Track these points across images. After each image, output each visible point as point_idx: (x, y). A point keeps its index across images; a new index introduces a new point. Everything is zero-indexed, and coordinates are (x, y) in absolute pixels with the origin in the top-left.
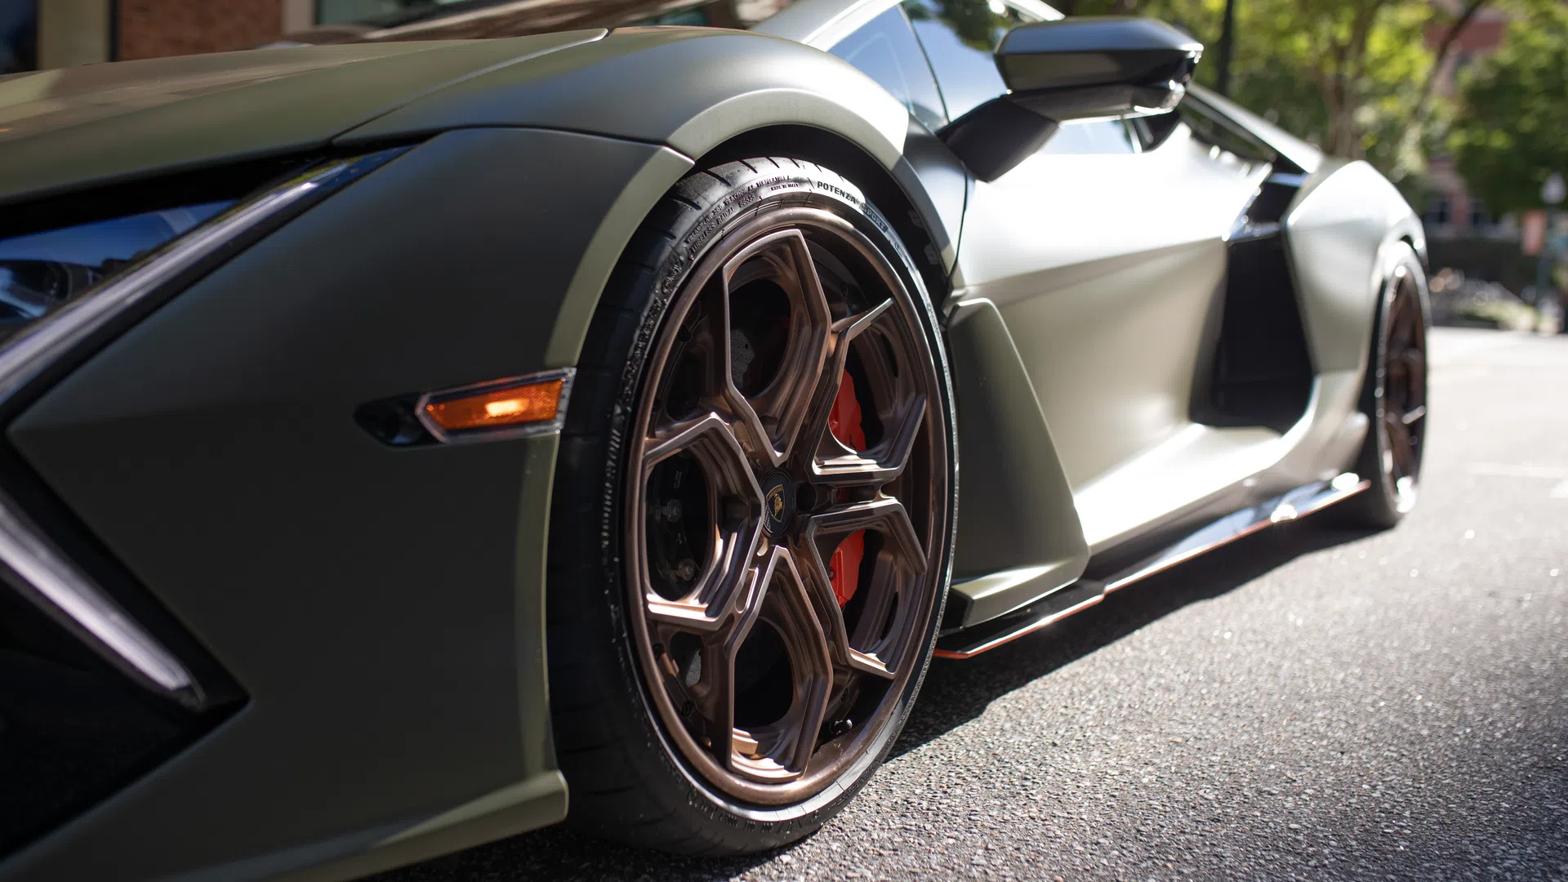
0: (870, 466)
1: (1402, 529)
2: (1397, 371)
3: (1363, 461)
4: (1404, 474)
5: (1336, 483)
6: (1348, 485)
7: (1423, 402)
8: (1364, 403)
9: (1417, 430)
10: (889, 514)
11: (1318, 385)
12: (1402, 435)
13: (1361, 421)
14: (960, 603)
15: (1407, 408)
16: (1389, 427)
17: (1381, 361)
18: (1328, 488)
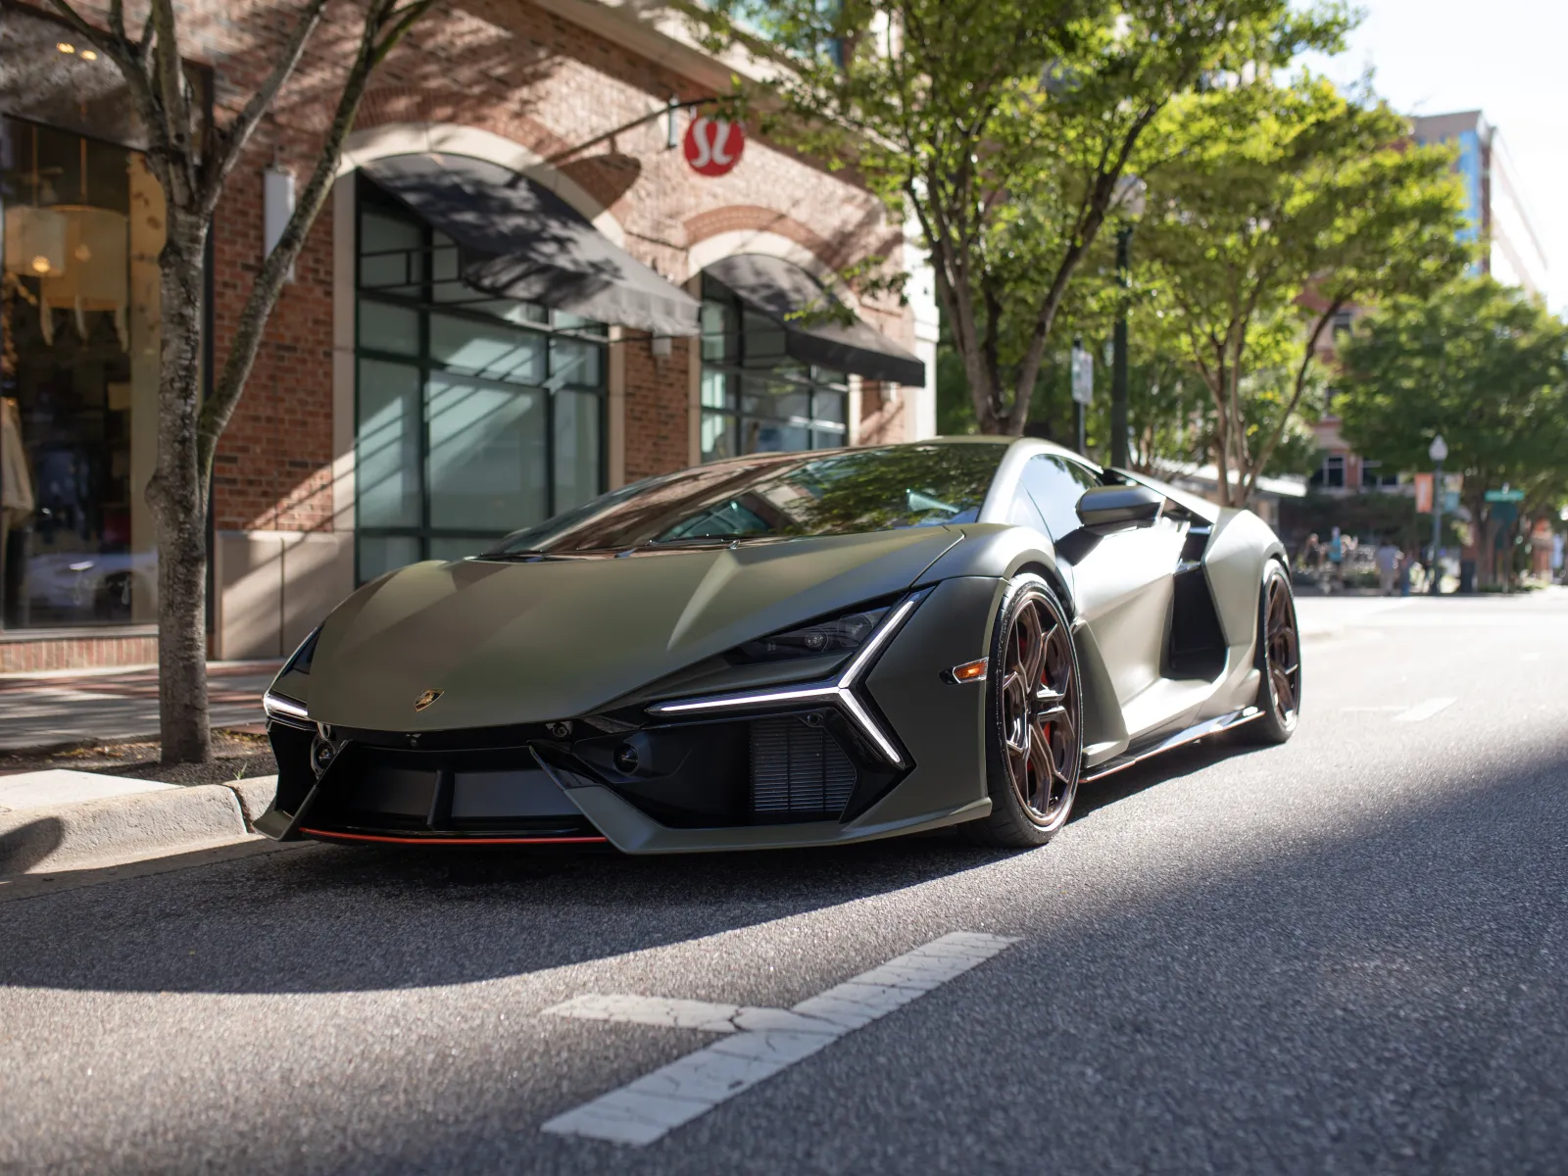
0: (1053, 693)
1: (1289, 742)
2: (1277, 641)
3: (1261, 698)
4: (1288, 709)
5: (1245, 713)
6: (1252, 713)
7: (1298, 662)
8: (1258, 662)
9: (1294, 679)
10: (1061, 715)
11: (1229, 651)
12: (1285, 682)
13: (1256, 673)
14: (1085, 757)
15: (1287, 666)
16: (1275, 677)
17: (1266, 636)
18: (1240, 716)
